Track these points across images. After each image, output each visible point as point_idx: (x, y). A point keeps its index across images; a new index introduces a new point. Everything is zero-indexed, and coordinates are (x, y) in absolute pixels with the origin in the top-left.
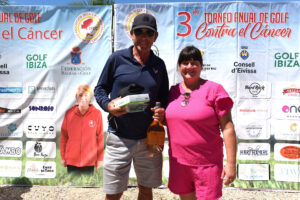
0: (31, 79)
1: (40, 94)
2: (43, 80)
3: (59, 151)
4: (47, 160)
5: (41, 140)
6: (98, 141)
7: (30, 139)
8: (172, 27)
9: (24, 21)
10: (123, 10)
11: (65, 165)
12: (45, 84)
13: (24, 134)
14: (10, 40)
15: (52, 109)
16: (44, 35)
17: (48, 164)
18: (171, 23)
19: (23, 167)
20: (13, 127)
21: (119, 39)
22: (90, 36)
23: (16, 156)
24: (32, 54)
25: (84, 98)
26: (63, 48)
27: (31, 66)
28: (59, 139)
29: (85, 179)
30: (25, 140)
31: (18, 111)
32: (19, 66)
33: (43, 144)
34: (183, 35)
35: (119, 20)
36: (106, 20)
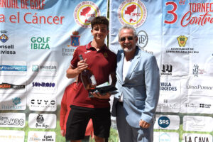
0: (35, 59)
1: (43, 72)
2: (46, 60)
3: (59, 122)
4: (47, 130)
5: (43, 112)
7: (33, 112)
8: (160, 15)
9: (29, 7)
12: (48, 64)
13: (27, 107)
15: (53, 85)
16: (47, 20)
17: (49, 134)
18: (159, 12)
19: (26, 137)
20: (17, 101)
21: (113, 25)
22: (88, 22)
23: (19, 126)
24: (37, 37)
26: (64, 32)
28: (59, 112)
30: (28, 112)
31: (23, 87)
32: (25, 47)
33: (45, 116)
34: (170, 23)
35: (113, 8)
36: (102, 8)
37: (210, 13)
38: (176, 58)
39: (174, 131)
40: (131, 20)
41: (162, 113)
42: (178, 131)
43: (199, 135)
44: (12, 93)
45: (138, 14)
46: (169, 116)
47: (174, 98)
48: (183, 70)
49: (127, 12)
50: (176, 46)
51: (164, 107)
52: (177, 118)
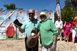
0: (1, 22)
2: (3, 22)
4: (4, 36)
6: (14, 32)
10: (18, 11)
11: (8, 36)
12: (4, 23)
15: (5, 27)
16: (3, 14)
17: (4, 37)
18: (26, 13)
21: (17, 15)
22: (12, 15)
25: (11, 25)
29: (11, 39)
34: (28, 15)
36: (15, 12)
49: (20, 13)
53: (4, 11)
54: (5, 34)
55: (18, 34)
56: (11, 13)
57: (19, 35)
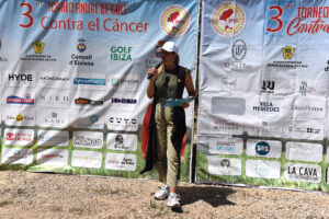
0: (115, 72)
1: (123, 87)
2: (127, 73)
3: (140, 144)
4: (128, 152)
5: (123, 132)
7: (112, 131)
8: (263, 21)
9: (109, 12)
10: (211, 3)
14: (96, 32)
15: (135, 102)
16: (128, 28)
18: (260, 18)
19: (104, 159)
20: (95, 118)
21: (205, 33)
22: (176, 29)
23: (96, 147)
24: (117, 47)
26: (149, 41)
27: (115, 58)
28: (141, 132)
30: (106, 131)
31: (100, 103)
32: (104, 57)
33: (124, 136)
34: (273, 31)
35: (206, 13)
36: (193, 13)
37: (323, 19)
38: (279, 74)
39: (274, 159)
40: (227, 27)
41: (261, 138)
42: (280, 160)
43: (305, 166)
44: (88, 110)
45: (235, 21)
46: (268, 142)
47: (276, 120)
48: (288, 87)
49: (222, 18)
50: (281, 59)
51: (263, 130)
52: (278, 143)
53: (135, 7)
54: (131, 141)
55: (207, 146)
56: (172, 17)
57: (209, 158)
